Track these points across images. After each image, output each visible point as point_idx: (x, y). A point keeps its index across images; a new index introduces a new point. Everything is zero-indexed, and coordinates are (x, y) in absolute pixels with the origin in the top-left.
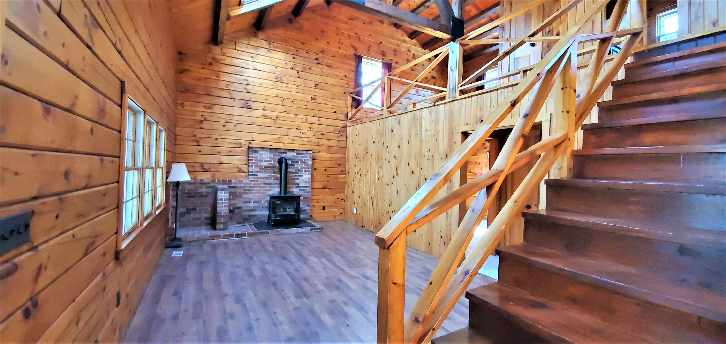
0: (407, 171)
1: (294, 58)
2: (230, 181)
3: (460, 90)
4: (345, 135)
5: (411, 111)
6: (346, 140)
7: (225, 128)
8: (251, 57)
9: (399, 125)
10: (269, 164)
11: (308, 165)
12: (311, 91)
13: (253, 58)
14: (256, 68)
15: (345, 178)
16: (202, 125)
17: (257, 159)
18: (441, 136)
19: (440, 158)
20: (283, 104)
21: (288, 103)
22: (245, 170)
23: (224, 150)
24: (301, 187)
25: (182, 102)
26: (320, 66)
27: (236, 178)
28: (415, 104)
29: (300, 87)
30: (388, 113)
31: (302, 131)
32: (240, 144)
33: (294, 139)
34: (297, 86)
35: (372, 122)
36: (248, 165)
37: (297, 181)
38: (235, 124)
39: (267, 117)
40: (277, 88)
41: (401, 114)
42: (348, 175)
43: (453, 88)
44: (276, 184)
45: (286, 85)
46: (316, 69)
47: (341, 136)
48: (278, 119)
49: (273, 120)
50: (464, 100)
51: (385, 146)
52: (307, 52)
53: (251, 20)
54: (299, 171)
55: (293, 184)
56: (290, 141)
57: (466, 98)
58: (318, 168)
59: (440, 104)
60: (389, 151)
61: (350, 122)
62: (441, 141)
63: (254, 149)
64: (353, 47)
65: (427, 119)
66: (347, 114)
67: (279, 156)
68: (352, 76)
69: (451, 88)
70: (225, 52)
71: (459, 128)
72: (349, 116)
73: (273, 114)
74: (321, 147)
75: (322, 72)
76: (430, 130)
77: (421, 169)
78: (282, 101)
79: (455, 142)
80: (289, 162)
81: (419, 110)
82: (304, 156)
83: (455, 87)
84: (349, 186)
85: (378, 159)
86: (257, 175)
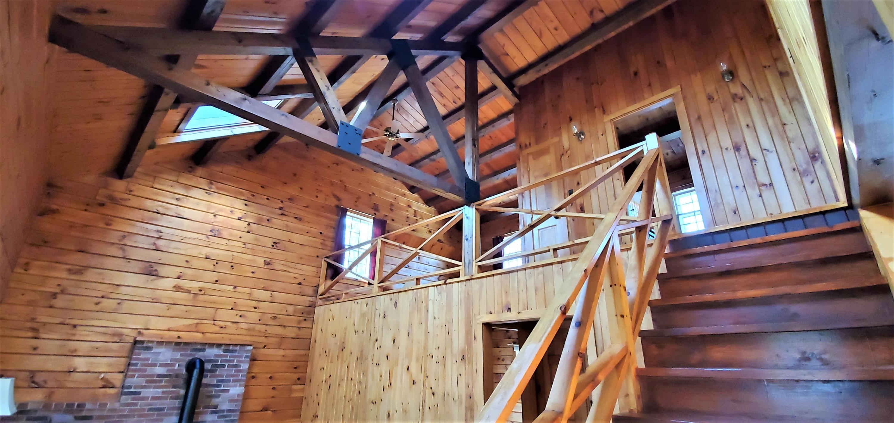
0: (406, 379)
1: (246, 205)
2: (81, 406)
3: (479, 266)
4: (311, 318)
5: (413, 290)
6: (310, 326)
7: (98, 308)
8: (177, 199)
9: (395, 308)
10: (168, 370)
11: (240, 371)
12: (265, 252)
13: (178, 201)
14: (181, 215)
15: (303, 390)
16: (54, 302)
17: (146, 362)
18: (455, 326)
19: (454, 362)
20: (215, 270)
21: (224, 269)
22: (118, 384)
23: (83, 347)
24: (223, 411)
25: (26, 261)
26: (284, 218)
27: (94, 399)
28: (418, 280)
29: (248, 246)
30: (380, 289)
31: (240, 313)
32: (120, 335)
33: (224, 326)
34: (244, 244)
35: (356, 301)
36: (126, 374)
37: (215, 401)
38: (119, 301)
39: (182, 289)
40: (209, 245)
41: (399, 292)
42: (310, 386)
43: (469, 263)
44: (173, 408)
45: (225, 241)
46: (277, 222)
47: (305, 320)
48: (202, 292)
49: (192, 295)
50: (485, 279)
51: (373, 338)
52: (267, 199)
53: (189, 151)
54: (223, 381)
55: (208, 407)
56: (217, 329)
57: (486, 277)
58: (258, 375)
59: (453, 283)
60: (379, 348)
61: (320, 299)
62: (455, 334)
63: (145, 345)
64: (335, 196)
65: (435, 301)
66: (318, 286)
67: (191, 355)
68: (330, 233)
69: (467, 262)
70: (133, 188)
71: (479, 317)
72: (321, 290)
73: (195, 285)
74: (269, 338)
75: (287, 225)
76: (440, 318)
77: (427, 377)
78: (214, 265)
79: (475, 337)
80: (208, 366)
81: (424, 289)
82: (237, 354)
83: (471, 261)
84: (308, 405)
85: (361, 358)
86: (139, 393)
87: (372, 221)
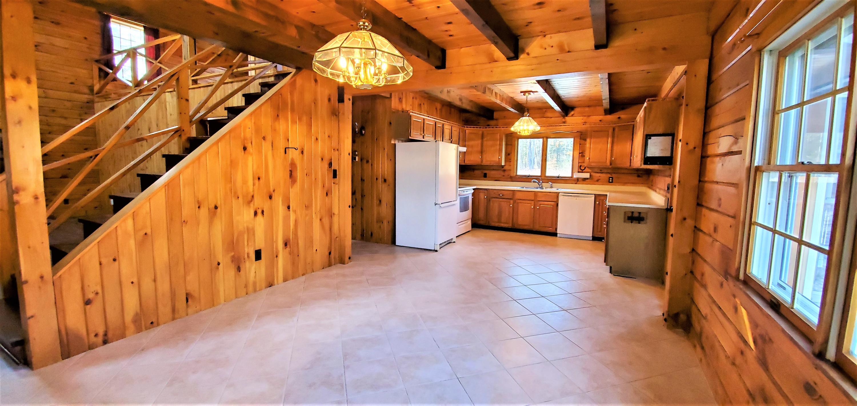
4: (91, 112)
47: (86, 113)
61: (97, 97)
66: (93, 86)
68: (96, 39)
72: (96, 89)
75: (44, 30)
87: (143, 28)
